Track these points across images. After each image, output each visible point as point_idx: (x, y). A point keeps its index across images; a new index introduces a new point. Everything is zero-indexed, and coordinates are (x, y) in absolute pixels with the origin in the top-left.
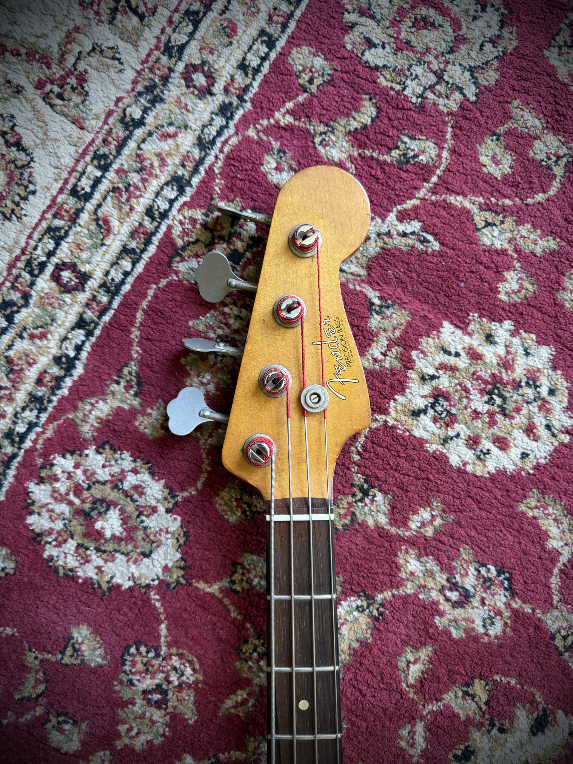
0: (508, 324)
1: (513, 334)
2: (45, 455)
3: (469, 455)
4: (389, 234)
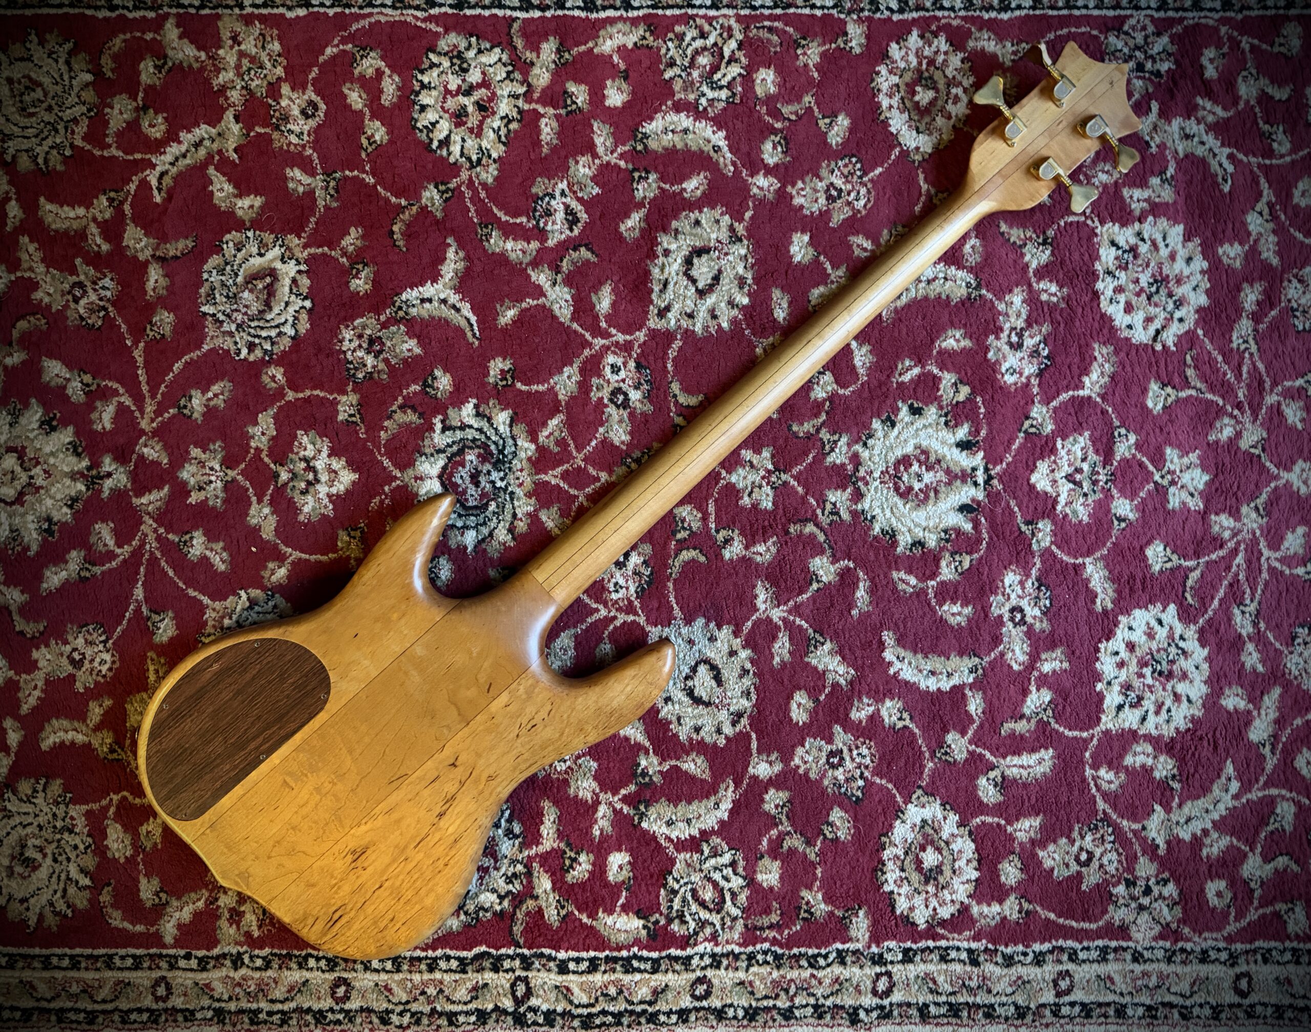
0: (1205, 265)
1: (1203, 272)
2: (940, 29)
3: (1109, 293)
4: (1215, 155)
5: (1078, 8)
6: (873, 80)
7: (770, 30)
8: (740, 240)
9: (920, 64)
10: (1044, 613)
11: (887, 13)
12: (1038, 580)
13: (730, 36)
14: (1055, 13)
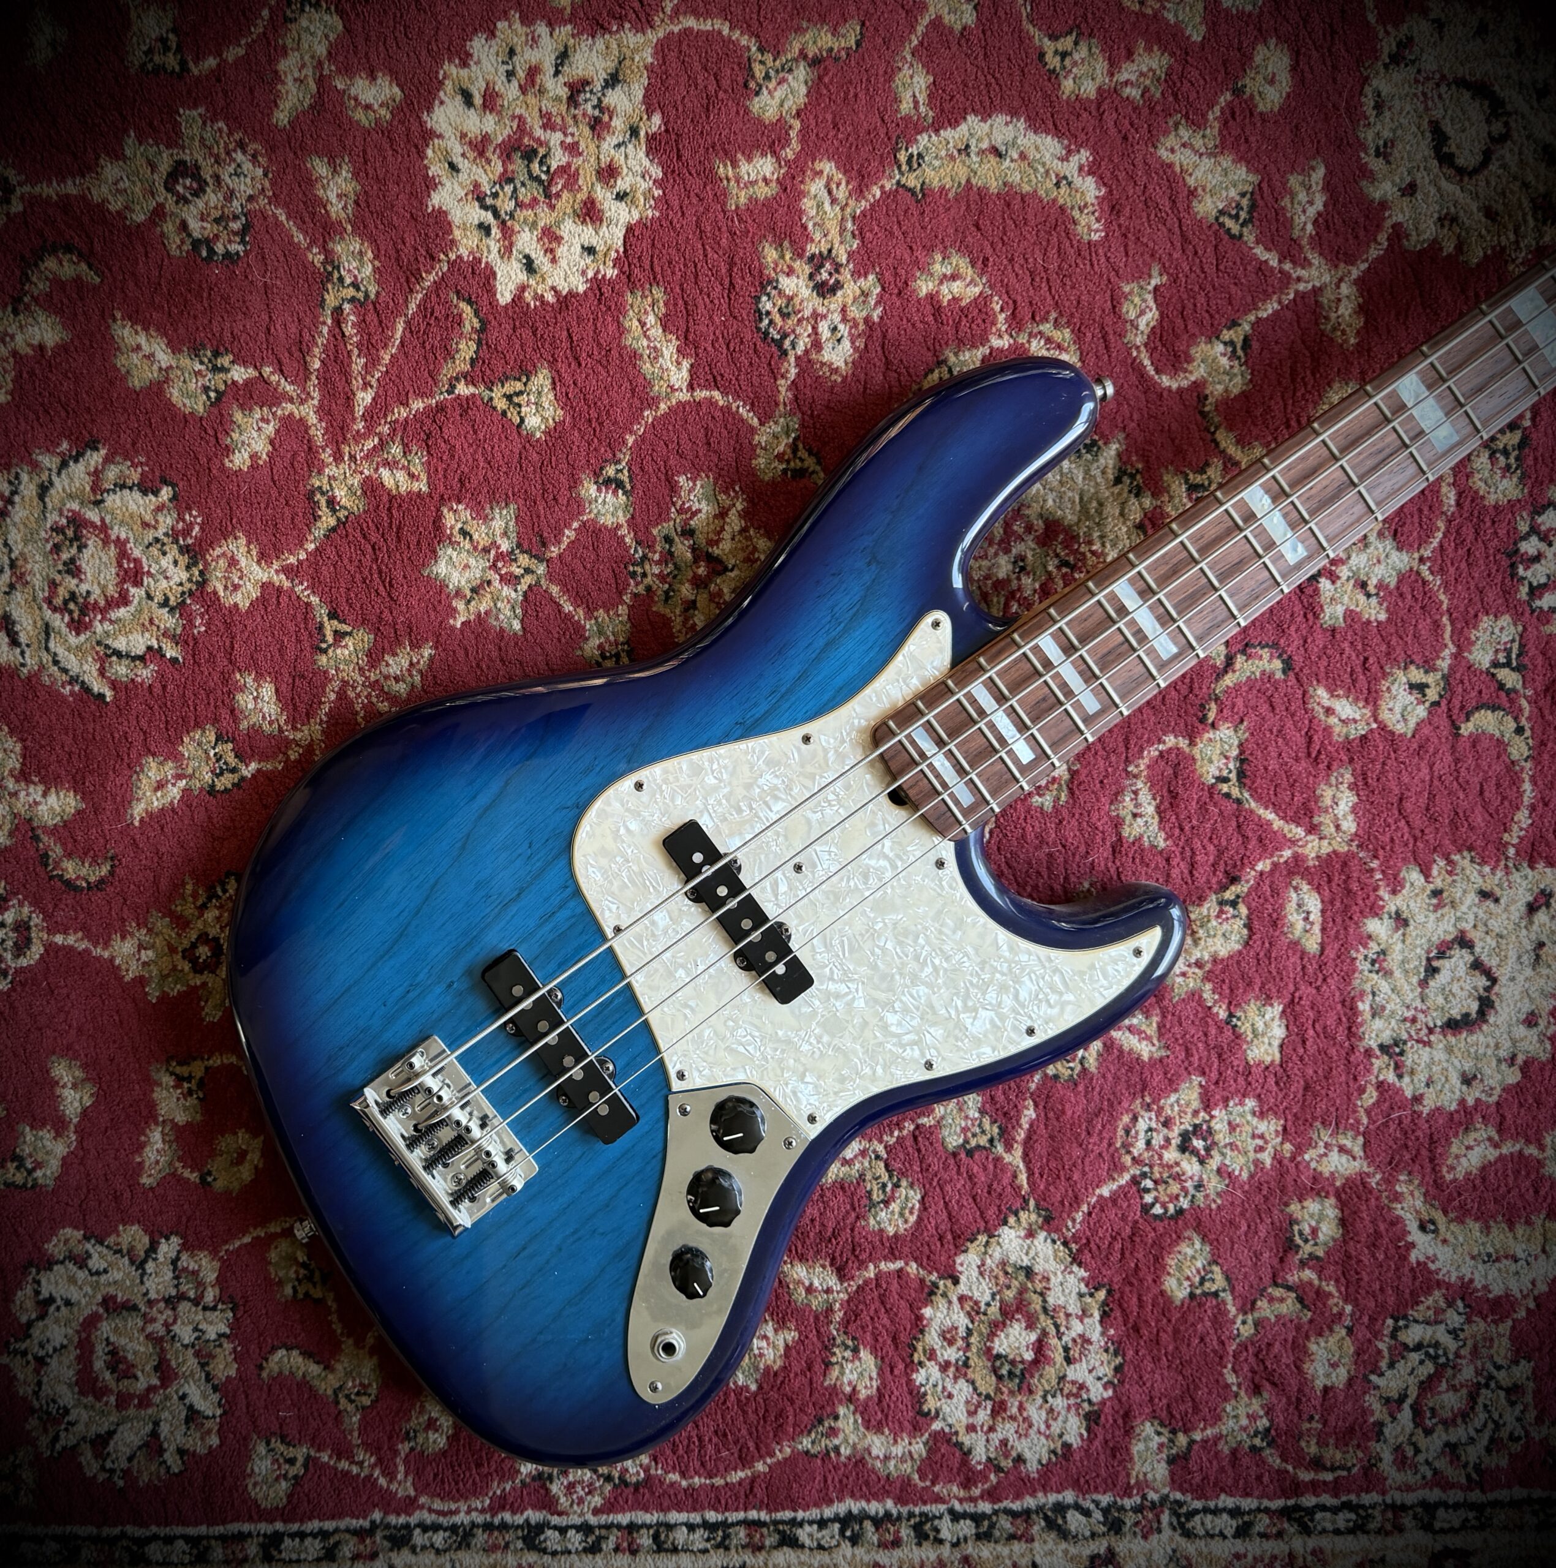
5: (706, 1525)
6: (1118, 1369)
7: (1317, 1464)
8: (1382, 1047)
9: (1021, 1408)
10: (773, 283)
11: (1088, 1504)
12: (785, 353)
13: (1398, 1449)
14: (753, 1514)
